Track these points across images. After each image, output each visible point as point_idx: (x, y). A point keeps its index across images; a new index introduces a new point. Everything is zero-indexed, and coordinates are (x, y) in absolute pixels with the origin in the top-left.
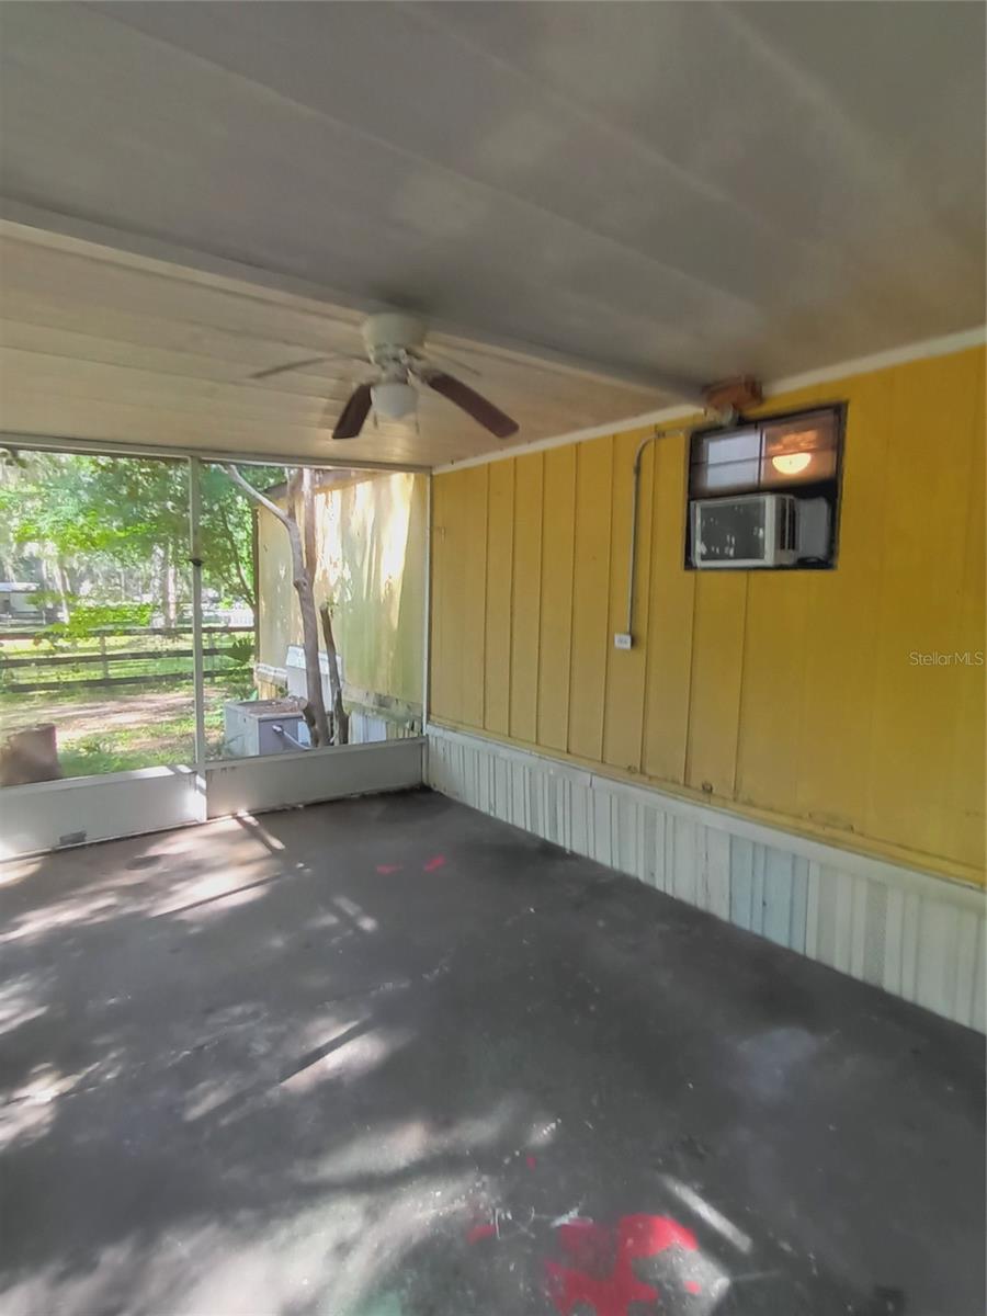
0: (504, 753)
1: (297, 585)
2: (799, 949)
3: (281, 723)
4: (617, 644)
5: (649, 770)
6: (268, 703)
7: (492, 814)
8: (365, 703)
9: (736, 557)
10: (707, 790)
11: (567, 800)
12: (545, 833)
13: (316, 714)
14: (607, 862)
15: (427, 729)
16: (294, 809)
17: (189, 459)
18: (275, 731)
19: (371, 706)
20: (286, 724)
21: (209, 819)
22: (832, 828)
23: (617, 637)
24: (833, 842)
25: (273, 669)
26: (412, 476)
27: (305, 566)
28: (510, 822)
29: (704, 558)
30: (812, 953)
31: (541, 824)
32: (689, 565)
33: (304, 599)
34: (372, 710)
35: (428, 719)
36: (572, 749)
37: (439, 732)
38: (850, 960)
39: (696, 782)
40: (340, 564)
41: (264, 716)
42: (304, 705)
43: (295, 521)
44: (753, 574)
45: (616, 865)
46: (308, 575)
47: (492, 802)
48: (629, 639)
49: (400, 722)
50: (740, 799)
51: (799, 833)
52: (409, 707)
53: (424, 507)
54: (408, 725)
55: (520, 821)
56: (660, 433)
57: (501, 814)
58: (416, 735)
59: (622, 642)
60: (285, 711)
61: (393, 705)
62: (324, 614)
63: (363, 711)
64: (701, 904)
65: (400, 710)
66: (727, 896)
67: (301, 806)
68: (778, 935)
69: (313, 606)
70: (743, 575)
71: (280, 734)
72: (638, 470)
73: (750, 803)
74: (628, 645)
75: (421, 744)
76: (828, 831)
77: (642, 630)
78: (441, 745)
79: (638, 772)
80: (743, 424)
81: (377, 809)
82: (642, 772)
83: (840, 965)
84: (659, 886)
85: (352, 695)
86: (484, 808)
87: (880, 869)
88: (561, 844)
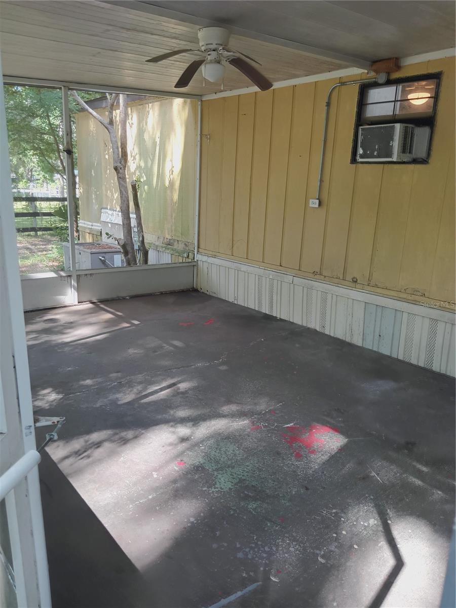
0: (244, 268)
1: (116, 169)
2: (394, 355)
3: (104, 255)
4: (311, 205)
5: (325, 273)
6: (92, 244)
7: (236, 303)
8: (157, 243)
9: (379, 156)
10: (355, 281)
11: (279, 292)
12: (265, 310)
13: (129, 249)
14: (300, 323)
15: (198, 257)
16: (124, 298)
17: (63, 87)
18: (100, 259)
19: (161, 245)
20: (107, 256)
21: (79, 303)
22: (415, 296)
23: (311, 201)
24: (415, 303)
25: (91, 224)
26: (189, 100)
27: (120, 157)
28: (246, 306)
29: (362, 157)
30: (401, 357)
31: (264, 305)
32: (354, 160)
33: (120, 178)
34: (162, 247)
35: (198, 251)
36: (283, 264)
37: (205, 258)
38: (418, 358)
39: (349, 278)
40: (137, 157)
41: (94, 250)
42: (122, 243)
43: (113, 128)
44: (386, 166)
45: (305, 325)
46: (123, 162)
47: (236, 295)
48: (317, 201)
49: (180, 254)
50: (370, 284)
51: (400, 299)
52: (185, 245)
53: (196, 123)
54: (185, 255)
55: (252, 304)
56: (342, 83)
57: (241, 302)
58: (190, 260)
59: (313, 203)
60: (105, 248)
61: (176, 243)
62: (134, 188)
63: (156, 248)
64: (348, 340)
65: (180, 247)
66: (361, 334)
67: (128, 298)
68: (385, 351)
69: (125, 182)
70: (382, 165)
71: (103, 262)
72: (328, 104)
73: (376, 286)
74: (317, 206)
75: (193, 266)
76: (413, 297)
77: (325, 197)
78: (206, 265)
79: (317, 274)
80: (389, 82)
81: (171, 300)
82: (321, 274)
83: (414, 361)
84: (327, 332)
85: (149, 238)
86: (231, 300)
87: (435, 313)
88: (275, 315)
